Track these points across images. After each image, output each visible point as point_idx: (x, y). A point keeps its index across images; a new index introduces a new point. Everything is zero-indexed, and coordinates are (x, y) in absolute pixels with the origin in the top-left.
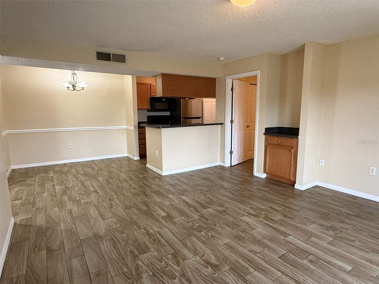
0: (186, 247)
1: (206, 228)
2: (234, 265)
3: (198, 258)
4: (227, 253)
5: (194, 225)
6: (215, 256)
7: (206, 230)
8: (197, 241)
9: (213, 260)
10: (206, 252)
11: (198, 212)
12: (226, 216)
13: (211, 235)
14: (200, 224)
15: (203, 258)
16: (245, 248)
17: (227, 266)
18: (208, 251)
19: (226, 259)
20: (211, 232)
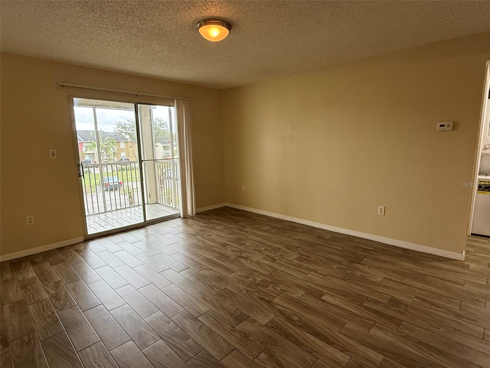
0: (268, 265)
1: (258, 286)
2: (226, 259)
3: (254, 260)
4: (231, 266)
5: (273, 287)
6: (241, 263)
7: (256, 283)
8: (261, 271)
9: (242, 260)
10: (249, 264)
11: (279, 310)
12: (235, 310)
13: (249, 279)
14: (266, 289)
15: (250, 260)
16: (215, 272)
17: (232, 258)
18: (247, 265)
19: (232, 262)
20: (250, 282)
